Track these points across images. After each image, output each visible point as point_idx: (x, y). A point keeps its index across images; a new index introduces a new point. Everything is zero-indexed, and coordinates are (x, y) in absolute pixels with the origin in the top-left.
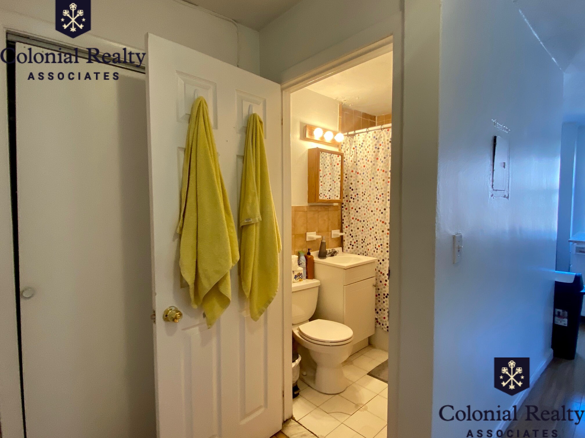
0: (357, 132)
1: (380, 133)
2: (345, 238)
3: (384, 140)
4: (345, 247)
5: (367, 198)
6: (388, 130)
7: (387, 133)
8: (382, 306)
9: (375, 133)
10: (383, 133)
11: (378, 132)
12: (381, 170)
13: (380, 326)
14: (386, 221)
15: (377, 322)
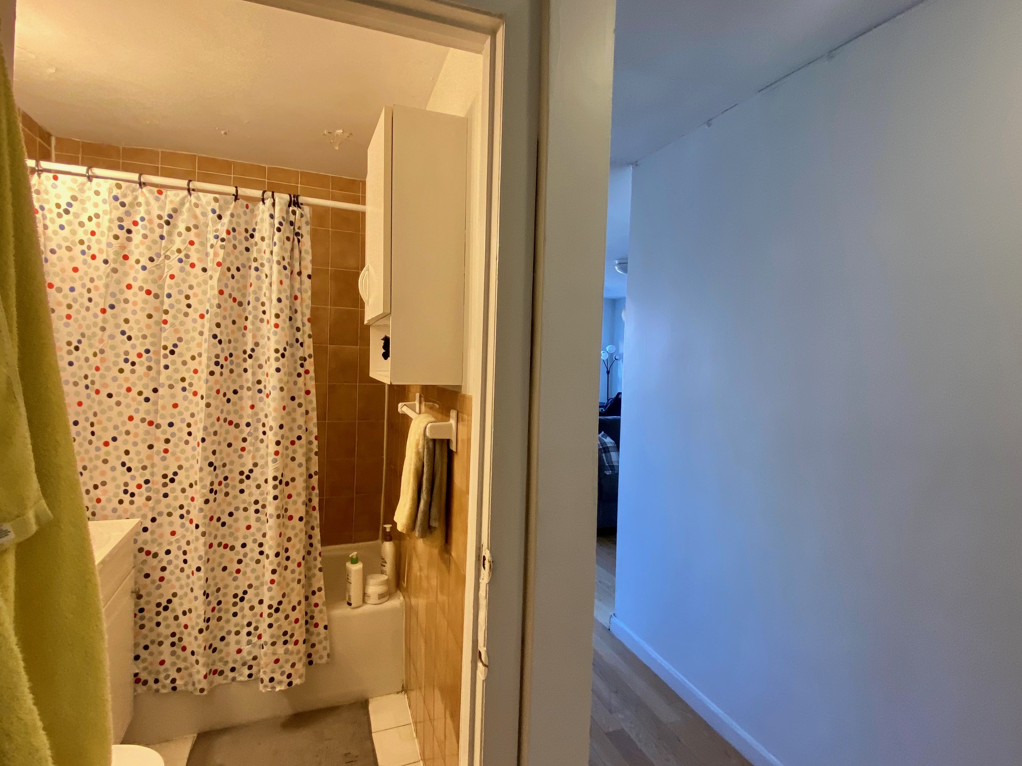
0: (44, 164)
1: (135, 193)
3: (148, 212)
5: (87, 360)
6: (160, 193)
7: (157, 199)
8: (152, 636)
9: (119, 187)
10: (144, 195)
11: (127, 188)
12: (141, 289)
13: (150, 689)
14: (159, 421)
15: (137, 681)
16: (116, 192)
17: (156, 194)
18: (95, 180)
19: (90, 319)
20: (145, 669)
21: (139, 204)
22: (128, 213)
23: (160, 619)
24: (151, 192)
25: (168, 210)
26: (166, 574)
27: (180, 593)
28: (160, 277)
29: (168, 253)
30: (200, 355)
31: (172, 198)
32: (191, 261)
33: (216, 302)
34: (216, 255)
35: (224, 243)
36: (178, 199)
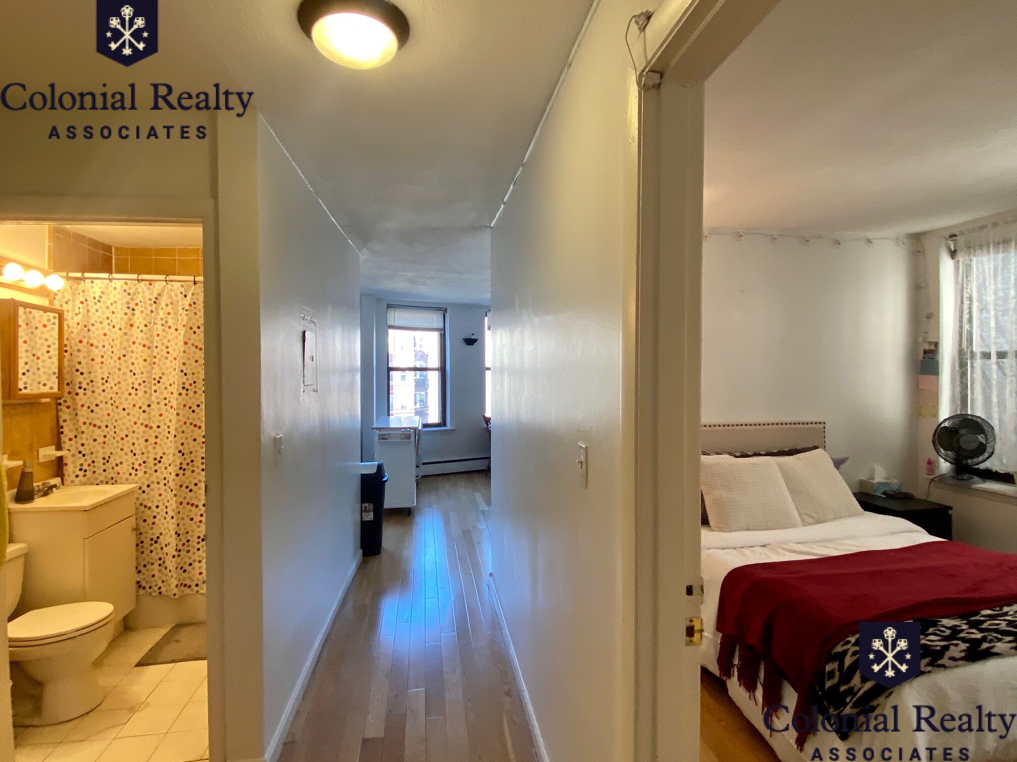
0: (87, 275)
1: (136, 287)
2: (68, 460)
3: (144, 297)
4: (69, 476)
5: (112, 388)
6: (151, 284)
7: (149, 289)
8: (148, 559)
9: (126, 284)
10: (141, 287)
11: (132, 283)
12: (140, 344)
13: (146, 592)
14: (152, 424)
15: (140, 587)
16: (125, 287)
17: (148, 286)
18: (114, 281)
19: (113, 364)
20: (144, 579)
21: (139, 293)
22: (132, 299)
23: (152, 548)
24: (145, 284)
25: (155, 295)
26: (156, 520)
27: (164, 533)
28: (151, 336)
29: (156, 321)
30: (174, 383)
31: (158, 286)
32: (169, 325)
33: (182, 349)
34: (182, 320)
35: (187, 312)
36: (161, 287)
